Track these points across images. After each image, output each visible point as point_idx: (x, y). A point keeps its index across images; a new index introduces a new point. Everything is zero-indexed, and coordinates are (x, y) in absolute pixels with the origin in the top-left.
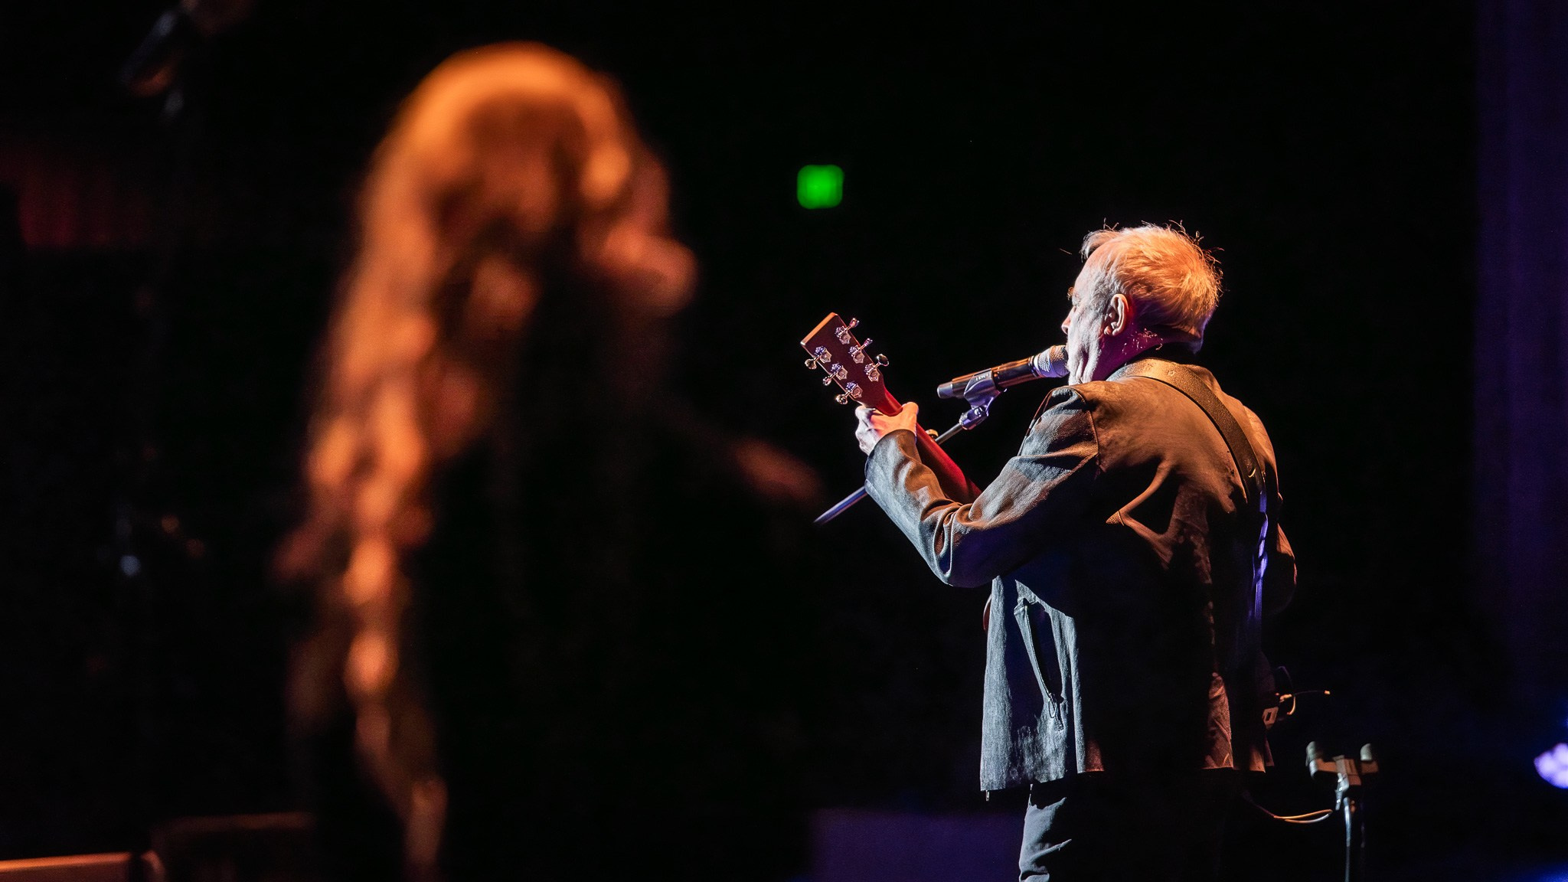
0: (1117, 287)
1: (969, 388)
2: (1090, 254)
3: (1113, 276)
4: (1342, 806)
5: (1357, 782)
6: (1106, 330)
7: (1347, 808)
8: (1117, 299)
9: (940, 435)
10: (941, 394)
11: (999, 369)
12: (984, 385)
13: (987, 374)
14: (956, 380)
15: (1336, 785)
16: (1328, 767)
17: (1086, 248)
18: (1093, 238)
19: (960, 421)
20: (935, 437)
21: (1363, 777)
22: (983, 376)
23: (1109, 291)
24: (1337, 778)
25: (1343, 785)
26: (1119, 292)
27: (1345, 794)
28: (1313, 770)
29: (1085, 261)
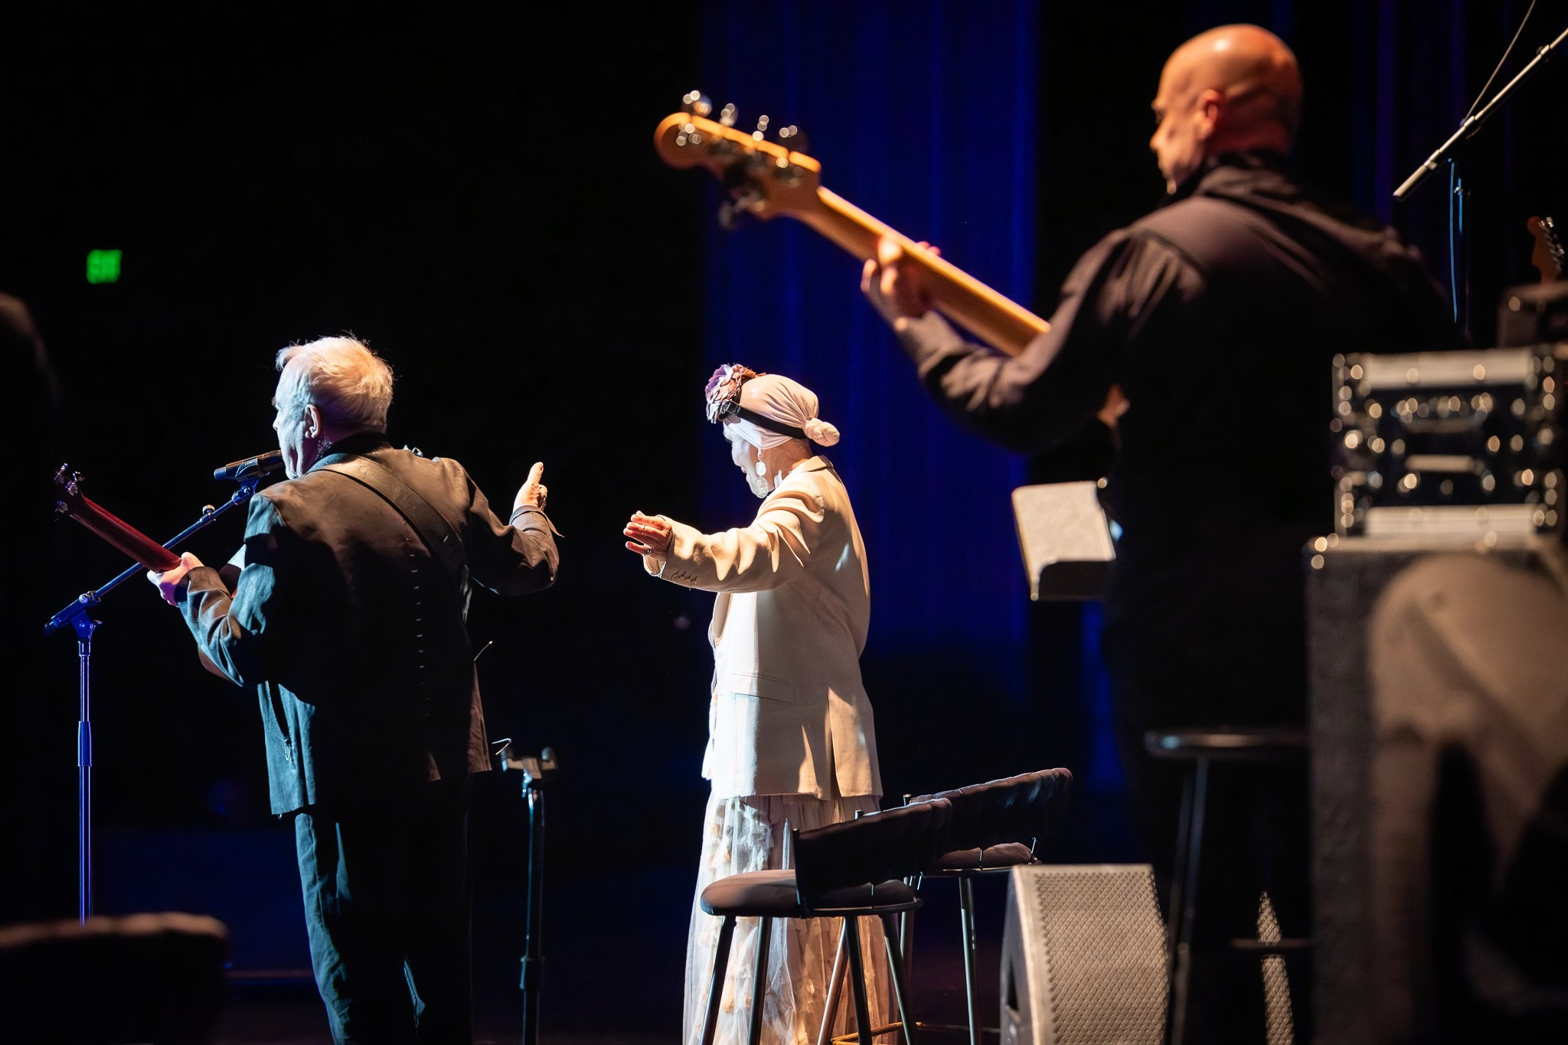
0: (307, 399)
1: (240, 471)
2: (284, 365)
3: (304, 390)
4: (527, 794)
5: (538, 776)
6: (307, 434)
7: (530, 796)
8: (309, 409)
9: (216, 509)
10: (217, 475)
11: (263, 456)
12: (252, 468)
13: (253, 461)
14: (229, 465)
15: (522, 778)
16: (517, 765)
17: (280, 361)
18: (283, 354)
19: (233, 498)
20: (213, 511)
21: (543, 772)
22: (250, 462)
23: (302, 403)
24: (523, 773)
25: (527, 779)
26: (309, 403)
27: (529, 785)
28: (505, 767)
29: (281, 372)
